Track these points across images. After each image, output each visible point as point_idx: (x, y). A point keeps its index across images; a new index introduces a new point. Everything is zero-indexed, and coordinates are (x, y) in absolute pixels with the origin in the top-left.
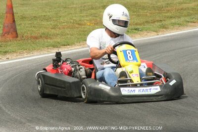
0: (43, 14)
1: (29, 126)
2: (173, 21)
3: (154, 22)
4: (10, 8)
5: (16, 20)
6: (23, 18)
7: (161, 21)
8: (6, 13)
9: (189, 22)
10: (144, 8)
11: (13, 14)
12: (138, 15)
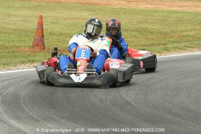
0: (68, 32)
1: (43, 123)
2: (175, 45)
3: (159, 45)
4: (41, 25)
5: (45, 35)
6: (51, 34)
7: (165, 44)
8: (37, 29)
9: (187, 47)
10: (152, 33)
11: (43, 30)
12: (147, 39)
